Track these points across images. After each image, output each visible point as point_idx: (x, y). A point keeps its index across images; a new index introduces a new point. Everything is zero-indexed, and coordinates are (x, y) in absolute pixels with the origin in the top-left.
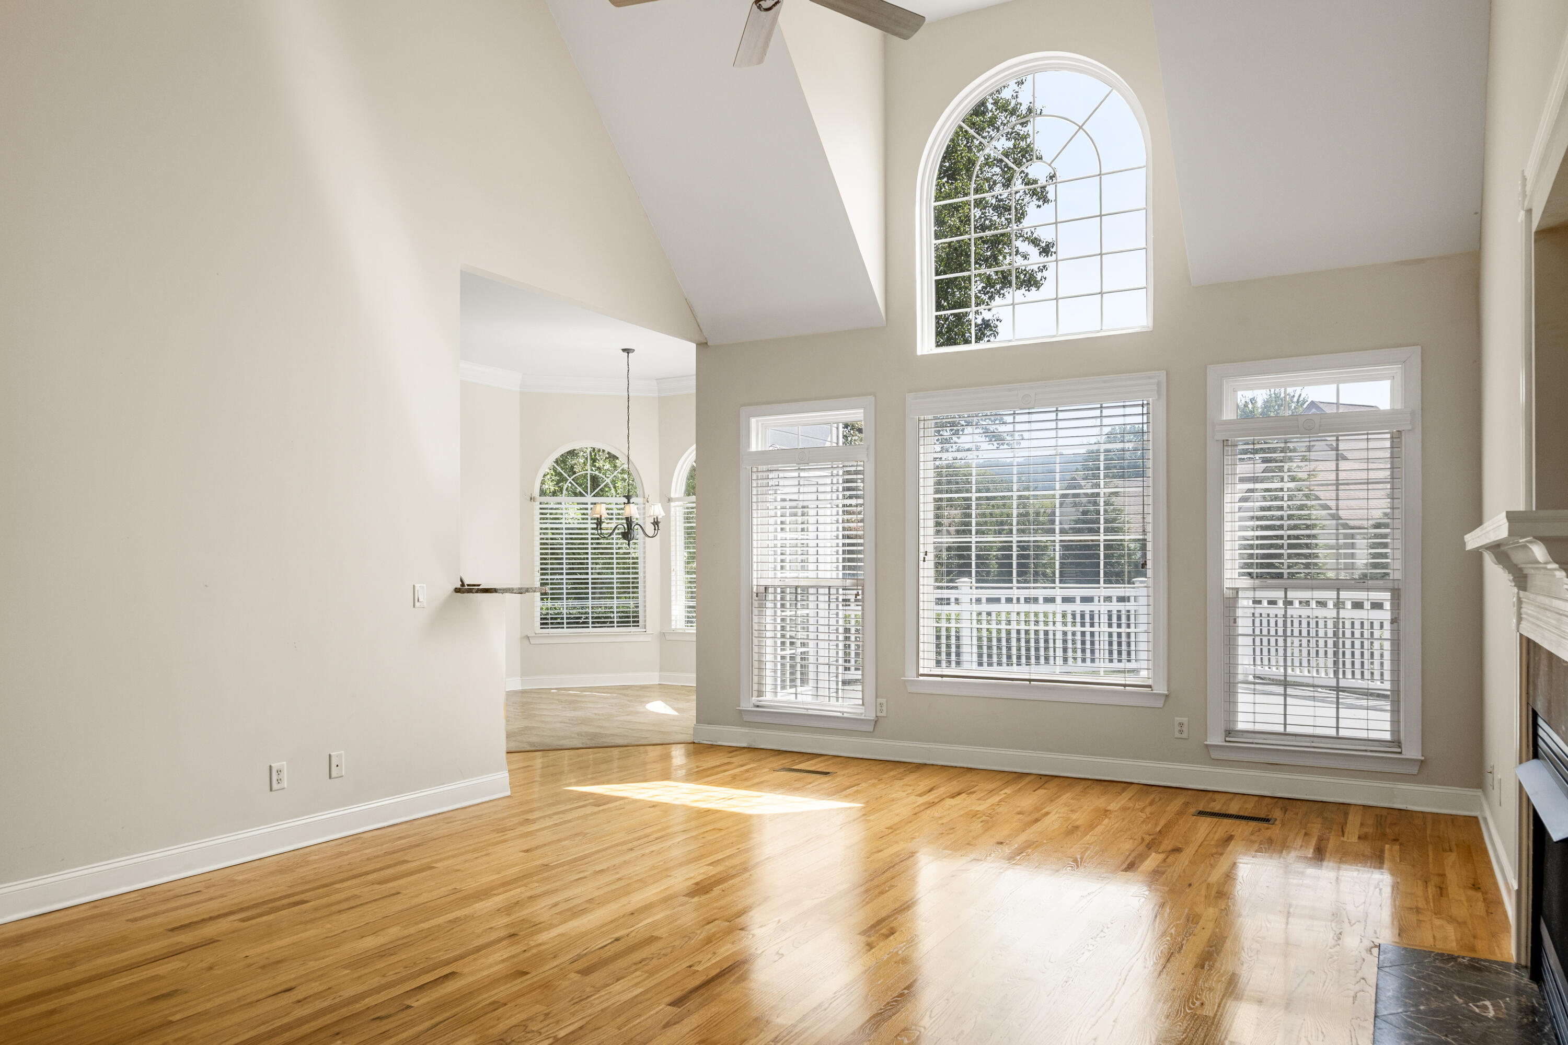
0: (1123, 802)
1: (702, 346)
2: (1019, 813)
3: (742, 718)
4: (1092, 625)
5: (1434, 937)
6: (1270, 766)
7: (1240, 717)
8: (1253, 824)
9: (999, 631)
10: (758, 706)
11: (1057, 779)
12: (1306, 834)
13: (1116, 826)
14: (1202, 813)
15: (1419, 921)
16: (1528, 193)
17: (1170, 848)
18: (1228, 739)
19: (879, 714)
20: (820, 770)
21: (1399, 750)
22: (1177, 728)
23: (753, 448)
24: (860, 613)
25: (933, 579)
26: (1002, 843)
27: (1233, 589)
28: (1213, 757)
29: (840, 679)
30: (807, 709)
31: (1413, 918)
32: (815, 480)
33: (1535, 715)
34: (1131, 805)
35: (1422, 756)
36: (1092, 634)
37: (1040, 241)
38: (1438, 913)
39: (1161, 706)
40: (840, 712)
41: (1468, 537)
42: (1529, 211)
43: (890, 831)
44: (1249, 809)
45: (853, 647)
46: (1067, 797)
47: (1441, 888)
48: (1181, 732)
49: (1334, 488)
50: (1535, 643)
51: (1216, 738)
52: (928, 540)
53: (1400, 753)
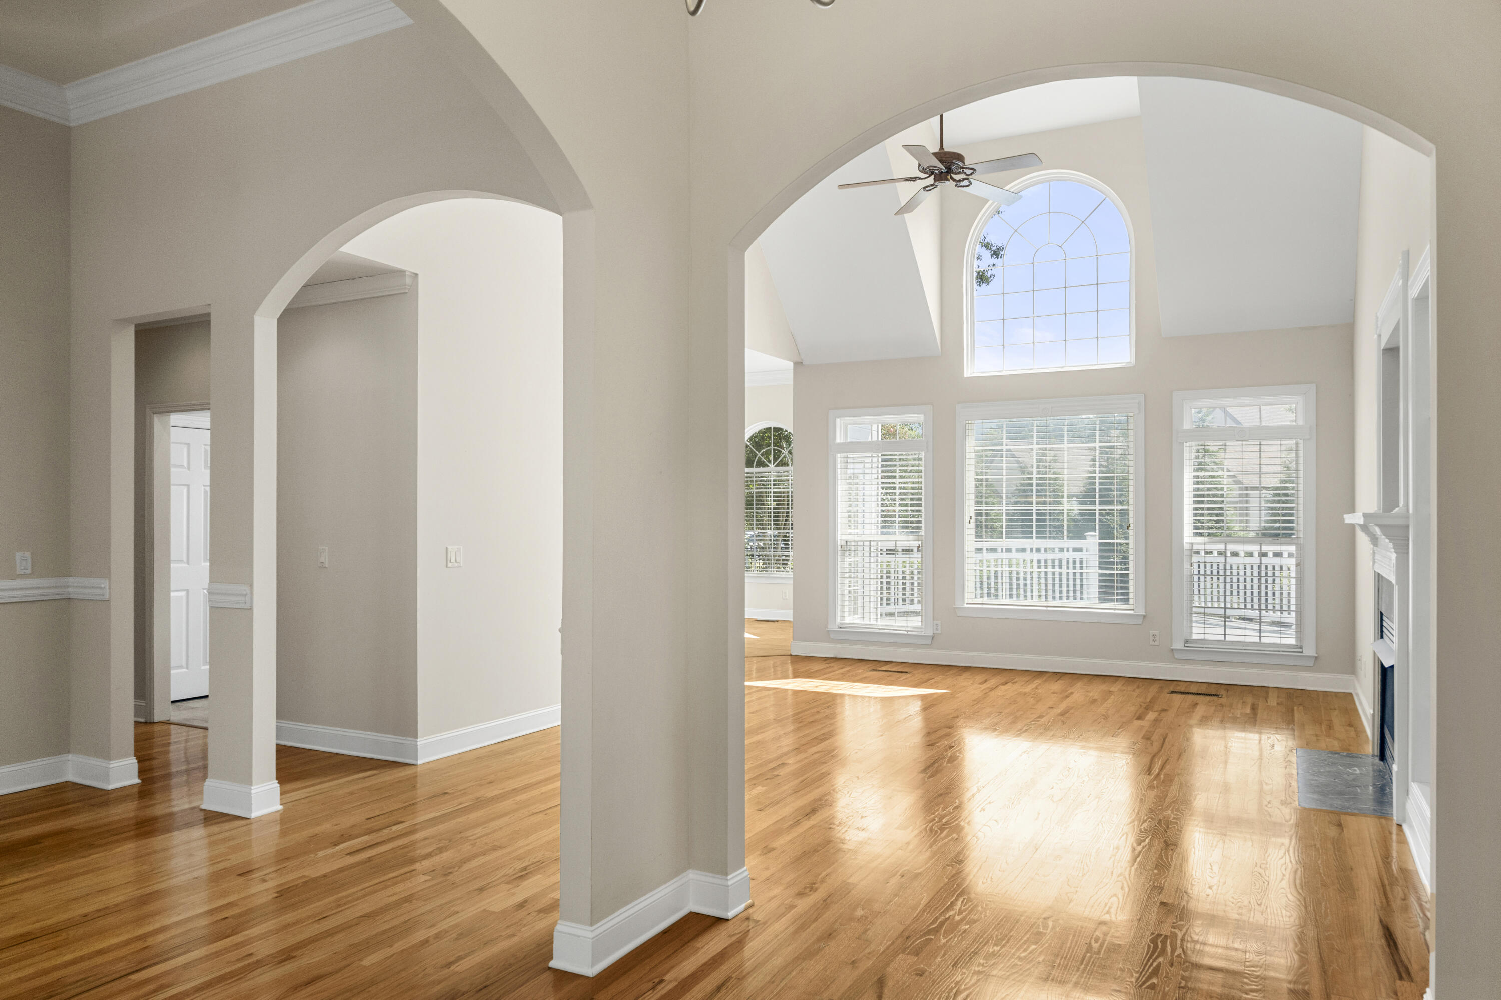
0: (1119, 687)
1: (798, 365)
2: (1054, 693)
3: (828, 636)
4: (1081, 568)
5: (1327, 746)
6: (1215, 663)
7: (1194, 630)
8: (1208, 698)
9: (1025, 573)
10: (840, 628)
11: (1067, 675)
12: (1243, 703)
13: (1120, 699)
14: (1173, 692)
15: (1317, 740)
16: (1379, 326)
17: (1160, 709)
18: (1186, 645)
19: (935, 632)
20: (899, 671)
21: (1301, 651)
22: (1152, 638)
23: (839, 440)
24: (919, 560)
25: (974, 536)
26: (1052, 708)
27: (1190, 543)
28: (1176, 657)
29: (879, 612)
30: (880, 629)
31: (1315, 739)
32: (863, 460)
33: (1382, 614)
34: (1124, 688)
35: (1317, 654)
36: (1081, 574)
37: (992, 245)
38: (1329, 736)
39: (1140, 623)
40: (905, 631)
41: (1346, 516)
42: (1380, 336)
43: (976, 703)
44: (1203, 690)
45: (916, 584)
46: (1079, 685)
47: (1330, 727)
48: (1154, 641)
49: (1258, 476)
50: (1382, 577)
51: (1178, 645)
52: (970, 508)
53: (1302, 652)
